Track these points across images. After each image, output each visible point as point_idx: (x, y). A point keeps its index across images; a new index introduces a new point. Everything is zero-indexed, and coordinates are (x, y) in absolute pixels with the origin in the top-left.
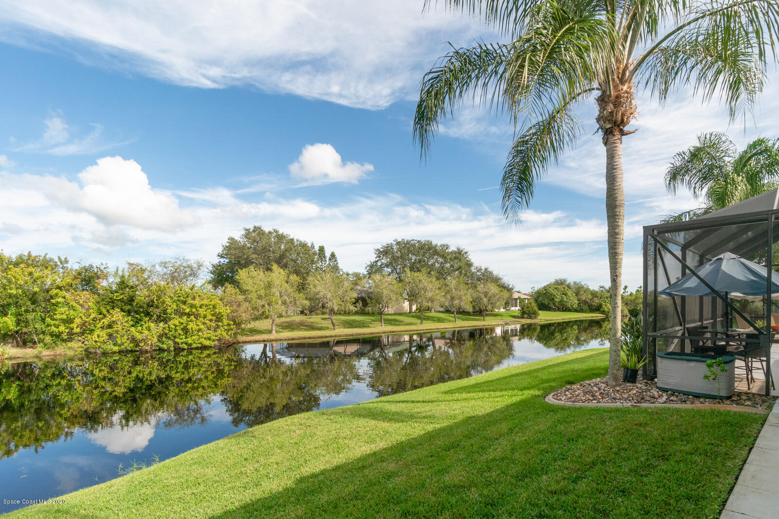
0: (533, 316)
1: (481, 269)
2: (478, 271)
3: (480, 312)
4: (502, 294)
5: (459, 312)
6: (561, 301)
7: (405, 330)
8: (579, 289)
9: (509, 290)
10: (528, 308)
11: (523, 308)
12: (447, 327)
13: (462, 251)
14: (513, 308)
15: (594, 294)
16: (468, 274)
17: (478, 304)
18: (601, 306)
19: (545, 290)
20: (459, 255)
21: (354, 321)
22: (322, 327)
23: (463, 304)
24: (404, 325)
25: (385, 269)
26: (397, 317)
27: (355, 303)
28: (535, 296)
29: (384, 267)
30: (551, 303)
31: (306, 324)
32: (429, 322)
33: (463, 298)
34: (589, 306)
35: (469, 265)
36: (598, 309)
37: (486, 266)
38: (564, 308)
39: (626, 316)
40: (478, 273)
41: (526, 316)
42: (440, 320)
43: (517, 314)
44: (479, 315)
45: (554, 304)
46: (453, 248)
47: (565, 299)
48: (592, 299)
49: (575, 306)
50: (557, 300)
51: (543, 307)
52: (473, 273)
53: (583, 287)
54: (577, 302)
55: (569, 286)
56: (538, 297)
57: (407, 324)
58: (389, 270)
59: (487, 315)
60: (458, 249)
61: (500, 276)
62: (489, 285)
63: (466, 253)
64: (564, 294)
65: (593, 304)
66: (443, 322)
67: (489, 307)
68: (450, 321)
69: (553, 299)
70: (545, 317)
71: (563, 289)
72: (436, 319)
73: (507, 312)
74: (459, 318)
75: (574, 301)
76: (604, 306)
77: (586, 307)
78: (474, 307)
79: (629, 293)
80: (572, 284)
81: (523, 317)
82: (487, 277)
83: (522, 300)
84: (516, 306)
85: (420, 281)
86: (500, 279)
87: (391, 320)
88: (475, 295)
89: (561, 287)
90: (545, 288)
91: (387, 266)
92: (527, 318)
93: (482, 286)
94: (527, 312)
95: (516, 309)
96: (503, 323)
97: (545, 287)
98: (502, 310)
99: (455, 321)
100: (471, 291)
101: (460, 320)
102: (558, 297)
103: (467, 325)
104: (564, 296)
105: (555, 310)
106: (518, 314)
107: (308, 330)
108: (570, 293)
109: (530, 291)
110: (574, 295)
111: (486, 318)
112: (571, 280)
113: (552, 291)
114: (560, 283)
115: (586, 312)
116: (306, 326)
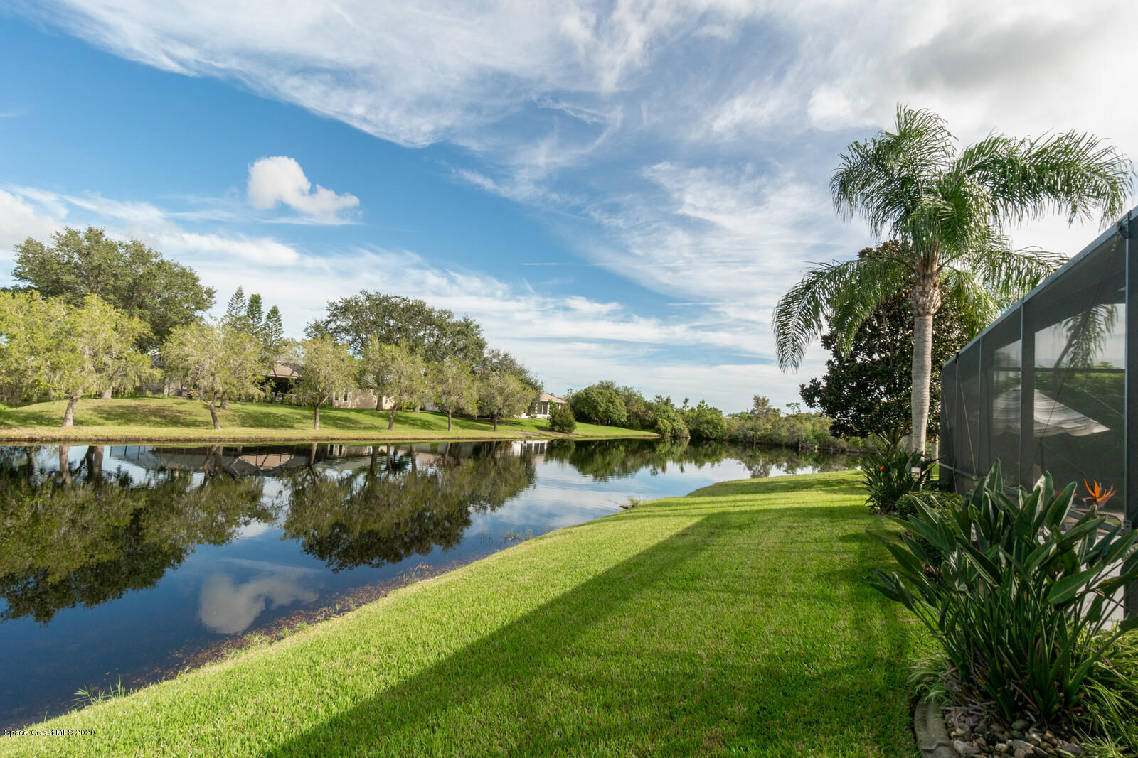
0: (567, 428)
1: (498, 355)
2: (494, 357)
3: (489, 417)
4: (525, 392)
5: (455, 415)
6: (606, 412)
7: (355, 437)
8: (629, 398)
9: (537, 389)
10: (560, 416)
11: (553, 417)
12: (432, 437)
13: (471, 323)
14: (540, 416)
15: (649, 406)
16: (478, 359)
17: (488, 405)
18: (655, 422)
19: (586, 394)
20: (466, 329)
21: (267, 415)
22: (196, 421)
23: (463, 403)
24: (360, 428)
25: (343, 335)
26: (353, 416)
27: (262, 384)
28: (572, 402)
29: (340, 332)
30: (593, 412)
31: (167, 413)
32: (407, 426)
33: (465, 393)
34: (640, 421)
35: (481, 345)
36: (652, 426)
37: (507, 352)
38: (608, 421)
39: (687, 438)
40: (494, 360)
41: (557, 428)
42: (425, 425)
43: (544, 425)
44: (489, 421)
45: (597, 414)
46: (457, 318)
47: (611, 409)
48: (646, 411)
49: (624, 419)
50: (601, 409)
51: (583, 418)
52: (486, 359)
53: (635, 395)
54: (626, 414)
55: (617, 392)
56: (576, 402)
57: (365, 428)
58: (350, 338)
59: (501, 423)
60: (466, 320)
61: (526, 367)
62: (507, 377)
63: (478, 327)
64: (610, 402)
65: (647, 418)
66: (430, 428)
67: (505, 411)
68: (440, 427)
69: (595, 408)
70: (584, 431)
71: (609, 395)
72: (419, 423)
73: (530, 420)
74: (456, 424)
75: (621, 413)
76: (659, 423)
77: (636, 422)
78: (480, 408)
79: (689, 408)
80: (621, 389)
81: (552, 430)
82: (506, 366)
83: (554, 405)
84: (545, 413)
85: (394, 359)
86: (525, 372)
87: (340, 419)
88: (483, 392)
89: (607, 392)
90: (586, 392)
91: (345, 330)
92: (559, 431)
93: (497, 378)
94: (560, 423)
95: (543, 418)
96: (523, 436)
97: (586, 390)
98: (524, 416)
99: (449, 428)
100: (477, 383)
101: (458, 427)
102: (603, 405)
103: (465, 436)
104: (610, 404)
105: (596, 423)
106: (546, 424)
107: (166, 425)
108: (618, 401)
109: (567, 393)
110: (623, 404)
111: (499, 427)
112: (620, 384)
113: (594, 396)
114: (606, 387)
115: (636, 429)
116: (164, 417)
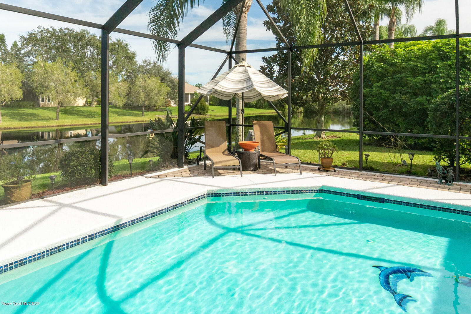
0: (202, 111)
1: (150, 63)
2: (147, 65)
11: (193, 104)
24: (39, 120)
41: (196, 111)
52: (140, 67)
63: (127, 45)
70: (217, 112)
81: (192, 113)
83: (194, 96)
84: (186, 102)
95: (188, 105)
106: (187, 109)
111: (146, 113)
